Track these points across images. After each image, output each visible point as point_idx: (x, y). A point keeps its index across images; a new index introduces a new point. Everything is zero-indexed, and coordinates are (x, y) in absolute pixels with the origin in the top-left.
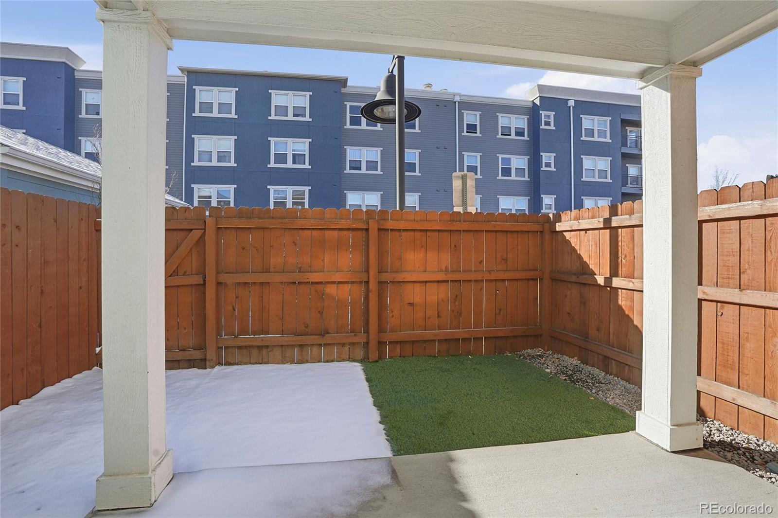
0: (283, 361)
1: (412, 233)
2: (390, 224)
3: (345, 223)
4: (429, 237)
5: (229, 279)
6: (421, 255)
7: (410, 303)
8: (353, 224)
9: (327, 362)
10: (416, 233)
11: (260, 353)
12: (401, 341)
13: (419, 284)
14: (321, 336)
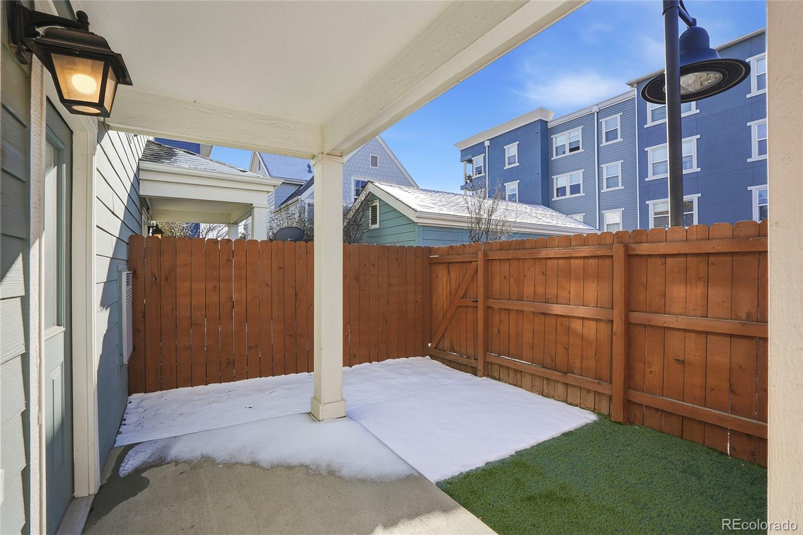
0: (532, 389)
1: (683, 259)
2: (644, 249)
3: (589, 250)
4: (712, 264)
5: (496, 305)
6: (699, 291)
7: (678, 360)
8: (597, 251)
9: (571, 404)
10: (689, 259)
11: (515, 375)
12: (662, 411)
13: (693, 335)
14: (563, 374)
